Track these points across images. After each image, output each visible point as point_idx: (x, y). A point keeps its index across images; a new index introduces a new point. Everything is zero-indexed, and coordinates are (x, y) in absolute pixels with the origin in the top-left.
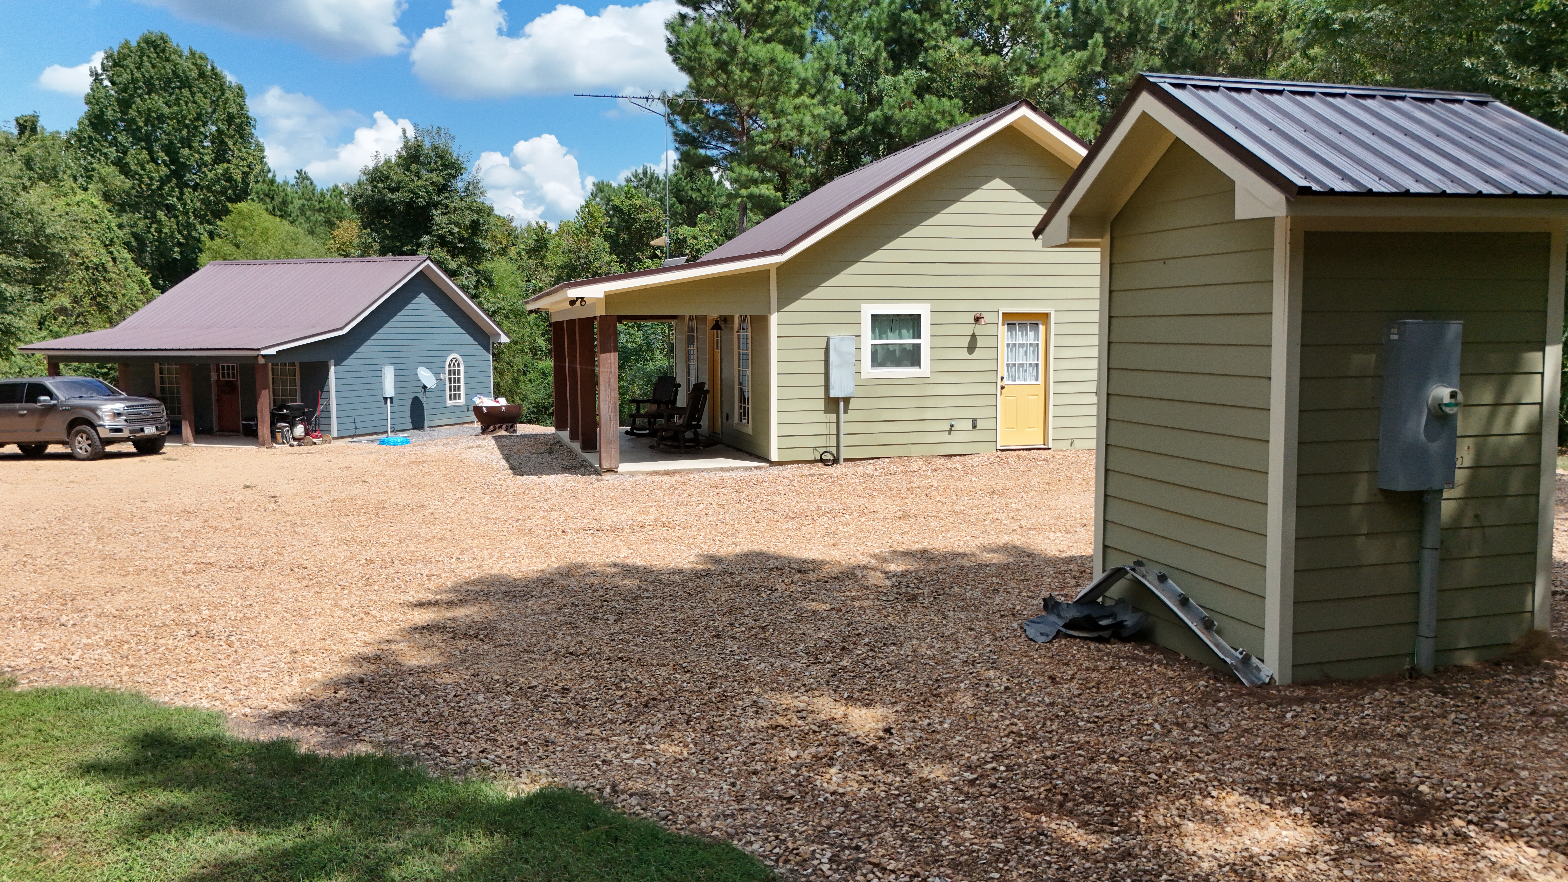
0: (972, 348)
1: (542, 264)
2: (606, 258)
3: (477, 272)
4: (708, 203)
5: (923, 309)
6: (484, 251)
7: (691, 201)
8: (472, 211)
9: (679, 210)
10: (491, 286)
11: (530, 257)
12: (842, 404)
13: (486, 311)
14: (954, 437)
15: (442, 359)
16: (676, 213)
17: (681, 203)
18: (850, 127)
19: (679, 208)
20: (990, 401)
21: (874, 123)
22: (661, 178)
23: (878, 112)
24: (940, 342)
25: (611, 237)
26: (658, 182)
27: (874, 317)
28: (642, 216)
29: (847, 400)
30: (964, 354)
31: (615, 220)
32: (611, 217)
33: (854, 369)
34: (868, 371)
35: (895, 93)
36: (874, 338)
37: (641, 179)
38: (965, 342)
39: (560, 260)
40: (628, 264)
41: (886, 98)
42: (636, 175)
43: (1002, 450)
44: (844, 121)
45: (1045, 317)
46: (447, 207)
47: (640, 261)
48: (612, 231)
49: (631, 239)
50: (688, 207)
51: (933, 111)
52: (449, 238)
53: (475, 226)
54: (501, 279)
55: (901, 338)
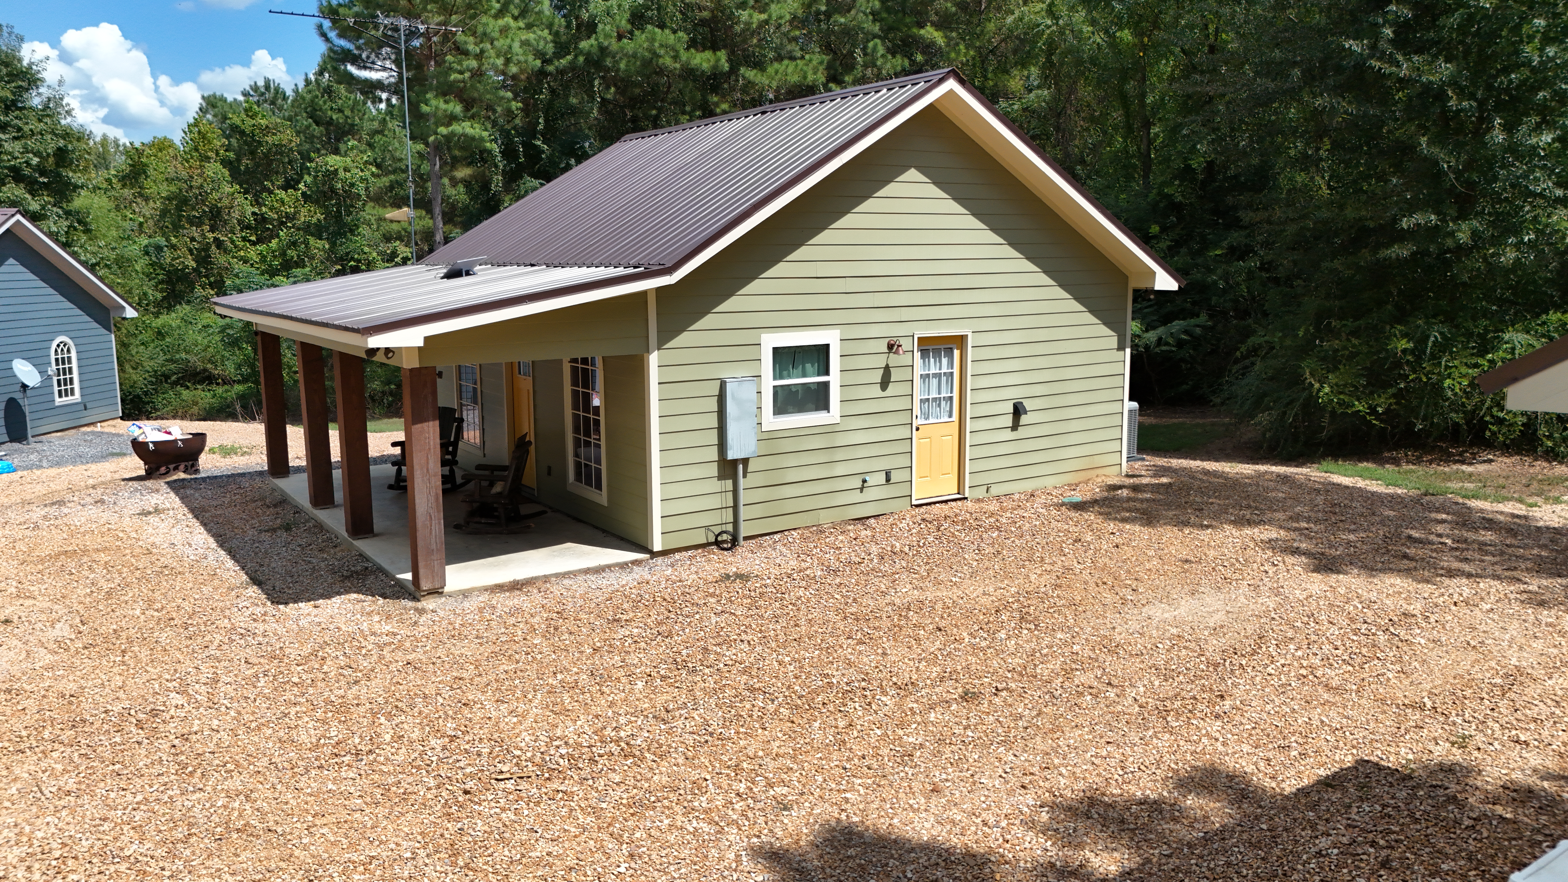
0: (885, 384)
1: (141, 195)
2: (228, 189)
3: (68, 213)
4: (353, 125)
5: (830, 337)
6: (76, 187)
7: (330, 122)
8: (56, 135)
9: (317, 133)
10: (87, 231)
11: (124, 186)
12: (741, 467)
13: (84, 264)
14: (868, 494)
15: (45, 345)
16: (313, 136)
17: (317, 125)
18: (558, 55)
19: (317, 130)
20: (904, 447)
21: (588, 55)
22: (289, 93)
23: (592, 41)
24: (852, 378)
25: (231, 163)
26: (285, 98)
27: (776, 350)
28: (269, 139)
29: (745, 461)
30: (877, 391)
31: (234, 141)
32: (228, 137)
33: (756, 421)
34: (771, 421)
35: (609, 19)
36: (775, 378)
37: (263, 94)
38: (877, 376)
39: (165, 190)
40: (255, 195)
41: (600, 26)
42: (255, 88)
43: (917, 506)
44: (550, 49)
45: (960, 341)
46: (19, 129)
47: (271, 192)
48: (231, 155)
49: (257, 165)
50: (326, 129)
51: (657, 44)
52: (27, 171)
53: (62, 155)
54: (96, 219)
55: (804, 375)
